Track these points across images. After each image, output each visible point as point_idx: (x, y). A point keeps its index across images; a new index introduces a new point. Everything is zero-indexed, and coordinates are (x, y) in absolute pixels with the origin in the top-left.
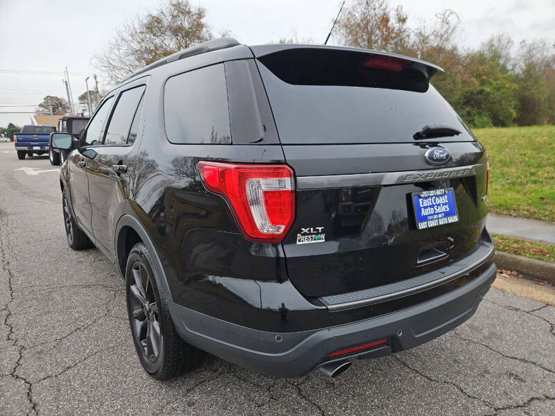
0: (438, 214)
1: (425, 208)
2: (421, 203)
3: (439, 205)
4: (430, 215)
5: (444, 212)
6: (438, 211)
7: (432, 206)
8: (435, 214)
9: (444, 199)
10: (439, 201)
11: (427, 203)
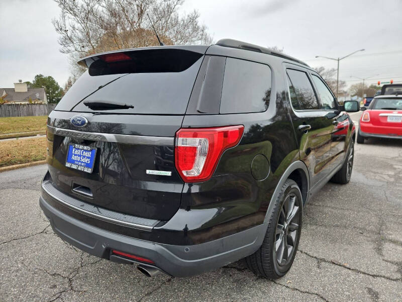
0: (82, 162)
1: (75, 155)
2: (74, 151)
3: (84, 157)
4: (76, 161)
5: (86, 163)
6: (82, 160)
7: (80, 156)
8: (80, 161)
9: (89, 154)
10: (86, 154)
11: (77, 152)
